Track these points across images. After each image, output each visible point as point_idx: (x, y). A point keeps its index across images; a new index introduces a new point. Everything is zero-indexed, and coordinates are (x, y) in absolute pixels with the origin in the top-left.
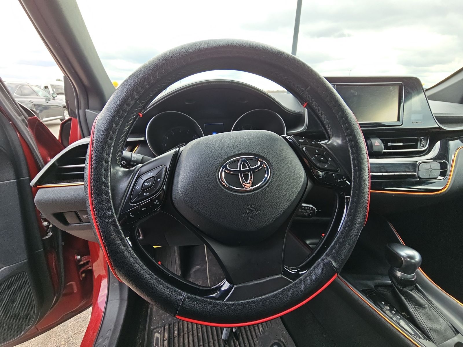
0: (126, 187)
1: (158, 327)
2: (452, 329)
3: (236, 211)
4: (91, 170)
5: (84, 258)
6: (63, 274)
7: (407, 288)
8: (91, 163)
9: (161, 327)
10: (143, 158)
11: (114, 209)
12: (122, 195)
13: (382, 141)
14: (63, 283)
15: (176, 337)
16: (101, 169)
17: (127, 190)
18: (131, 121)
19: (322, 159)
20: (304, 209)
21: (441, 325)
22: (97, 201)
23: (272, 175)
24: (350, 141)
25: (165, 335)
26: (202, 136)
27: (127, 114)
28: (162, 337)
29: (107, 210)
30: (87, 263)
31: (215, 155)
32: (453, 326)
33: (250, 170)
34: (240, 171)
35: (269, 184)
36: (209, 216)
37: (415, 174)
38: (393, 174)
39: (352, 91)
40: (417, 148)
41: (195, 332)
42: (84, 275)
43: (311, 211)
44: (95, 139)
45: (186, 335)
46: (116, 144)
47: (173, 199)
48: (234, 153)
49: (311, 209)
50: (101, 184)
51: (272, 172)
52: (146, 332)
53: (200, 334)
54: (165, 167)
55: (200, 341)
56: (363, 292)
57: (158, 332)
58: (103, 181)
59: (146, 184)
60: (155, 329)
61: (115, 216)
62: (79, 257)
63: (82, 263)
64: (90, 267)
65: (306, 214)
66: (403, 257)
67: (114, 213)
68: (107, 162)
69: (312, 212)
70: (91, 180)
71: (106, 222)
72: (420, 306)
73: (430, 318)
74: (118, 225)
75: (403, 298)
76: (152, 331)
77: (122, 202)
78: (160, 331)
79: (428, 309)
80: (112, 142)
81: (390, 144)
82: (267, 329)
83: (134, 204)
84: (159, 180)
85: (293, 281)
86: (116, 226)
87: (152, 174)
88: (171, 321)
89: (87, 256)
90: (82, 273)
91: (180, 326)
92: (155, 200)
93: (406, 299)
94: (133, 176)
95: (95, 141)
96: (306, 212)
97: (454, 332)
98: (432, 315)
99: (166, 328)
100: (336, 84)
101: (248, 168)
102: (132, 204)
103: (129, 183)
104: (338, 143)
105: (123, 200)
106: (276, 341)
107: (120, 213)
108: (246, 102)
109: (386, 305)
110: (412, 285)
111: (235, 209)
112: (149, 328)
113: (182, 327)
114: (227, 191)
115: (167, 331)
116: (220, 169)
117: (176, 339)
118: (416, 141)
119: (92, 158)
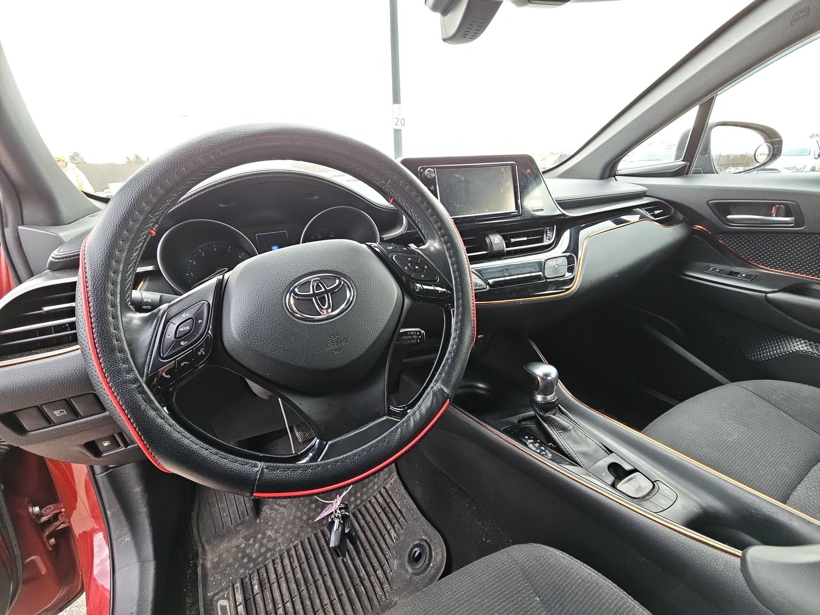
0: (150, 337)
1: (221, 591)
2: (603, 449)
3: (316, 345)
4: (91, 320)
5: (48, 508)
6: (15, 542)
7: (550, 413)
8: (89, 310)
9: (227, 588)
10: (161, 296)
11: (138, 370)
12: (146, 350)
13: (503, 236)
14: (19, 559)
15: (258, 593)
16: (107, 316)
17: (152, 342)
18: (141, 244)
19: (417, 267)
20: (410, 335)
21: (590, 446)
22: (109, 363)
23: (355, 294)
24: (446, 243)
25: (237, 598)
26: (255, 255)
27: (136, 234)
28: (232, 603)
29: (127, 372)
30: (55, 517)
31: (277, 278)
32: (604, 446)
33: (326, 292)
34: (314, 295)
35: (353, 306)
36: (281, 358)
37: (541, 273)
38: (516, 277)
39: (457, 175)
40: (543, 242)
41: (290, 575)
42: (53, 541)
43: (418, 335)
44: (88, 274)
45: (275, 586)
46: (124, 280)
47: (226, 344)
48: (304, 273)
49: (418, 333)
50: (111, 339)
51: (355, 291)
52: (201, 604)
53: (299, 575)
54: (206, 302)
55: (301, 584)
56: (505, 432)
57: (223, 598)
58: (112, 333)
59: (181, 330)
60: (216, 594)
61: (141, 380)
62: (37, 509)
63: (44, 519)
64: (63, 523)
65: (413, 341)
66: (539, 376)
67: (138, 375)
68: (114, 306)
69: (420, 337)
70: (93, 334)
71: (129, 390)
72: (564, 429)
73: (575, 442)
74: (148, 391)
75: (545, 425)
76: (211, 600)
77: (148, 360)
78: (226, 596)
79: (573, 431)
80: (117, 277)
81: (513, 240)
82: (402, 532)
83: (167, 359)
84: (200, 321)
85: (399, 420)
86: (144, 392)
87: (187, 314)
88: (244, 572)
89: (52, 506)
90: (49, 537)
91: (263, 575)
92: (198, 349)
93: (549, 426)
94: (157, 321)
95: (90, 277)
96: (413, 339)
97: (606, 452)
98: (577, 436)
99: (237, 587)
100: (436, 167)
101: (323, 290)
102: (163, 359)
103: (154, 332)
104: (434, 247)
105: (149, 357)
106: (416, 542)
107: (147, 375)
108: (316, 198)
109: (529, 438)
110: (554, 408)
111: (314, 343)
112: (205, 596)
113: (265, 575)
114: (300, 321)
115: (240, 590)
116: (286, 296)
117: (259, 598)
118: (542, 233)
119: (89, 303)
